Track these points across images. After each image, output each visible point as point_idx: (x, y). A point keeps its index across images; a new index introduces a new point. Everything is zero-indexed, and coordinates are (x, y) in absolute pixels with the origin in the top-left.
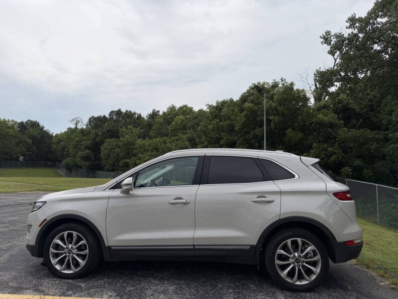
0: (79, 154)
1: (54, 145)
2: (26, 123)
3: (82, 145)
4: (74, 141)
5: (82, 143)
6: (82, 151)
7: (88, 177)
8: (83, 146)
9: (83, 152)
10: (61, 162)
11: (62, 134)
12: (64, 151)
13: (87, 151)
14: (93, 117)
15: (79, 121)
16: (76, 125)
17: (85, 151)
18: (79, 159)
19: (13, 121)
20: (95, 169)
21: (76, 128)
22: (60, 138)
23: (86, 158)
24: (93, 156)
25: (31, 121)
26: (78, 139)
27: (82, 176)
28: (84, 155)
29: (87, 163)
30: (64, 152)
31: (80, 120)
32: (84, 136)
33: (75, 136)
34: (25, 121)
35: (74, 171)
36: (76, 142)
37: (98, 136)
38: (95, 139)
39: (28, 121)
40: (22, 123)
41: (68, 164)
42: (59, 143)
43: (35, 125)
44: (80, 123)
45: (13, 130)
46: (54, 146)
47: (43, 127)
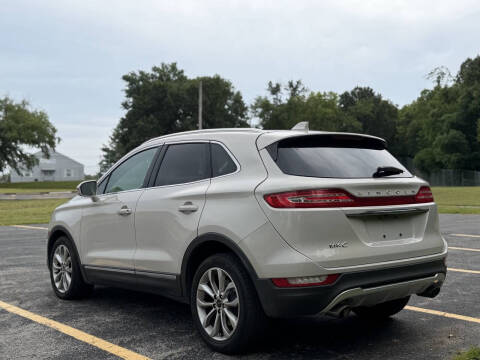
0: (437, 138)
1: (401, 127)
2: (353, 93)
3: (443, 121)
4: (429, 115)
5: (443, 118)
6: (442, 134)
7: (460, 185)
8: (445, 124)
9: (445, 135)
10: (413, 157)
11: (414, 105)
12: (418, 136)
13: (453, 132)
14: (469, 60)
15: (443, 74)
16: (439, 82)
17: (448, 132)
18: (439, 150)
19: (331, 93)
20: (471, 169)
21: (438, 88)
22: (410, 113)
23: (450, 147)
24: (465, 141)
25: (360, 89)
26: (435, 110)
27: (449, 184)
28: (446, 141)
29: (454, 157)
30: (417, 139)
31: (444, 71)
32: (449, 102)
33: (431, 105)
34: (350, 90)
35: (433, 174)
36: (432, 116)
37: (473, 99)
38: (467, 107)
39: (356, 89)
40: (346, 94)
41: (423, 161)
42: (408, 122)
43: (365, 94)
44: (446, 76)
45: (333, 108)
46: (400, 129)
47: (380, 96)
